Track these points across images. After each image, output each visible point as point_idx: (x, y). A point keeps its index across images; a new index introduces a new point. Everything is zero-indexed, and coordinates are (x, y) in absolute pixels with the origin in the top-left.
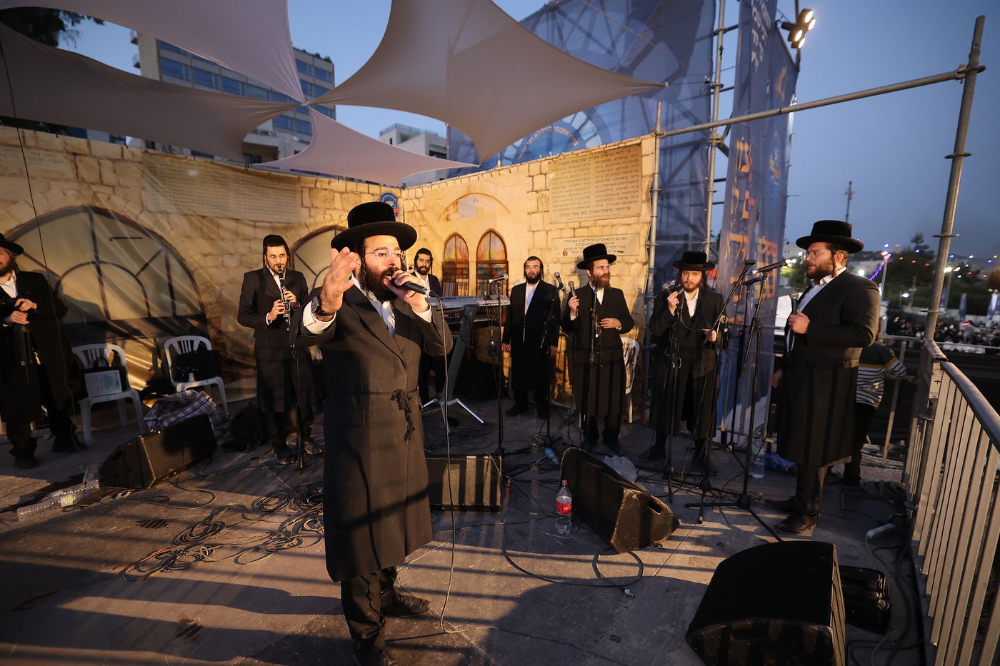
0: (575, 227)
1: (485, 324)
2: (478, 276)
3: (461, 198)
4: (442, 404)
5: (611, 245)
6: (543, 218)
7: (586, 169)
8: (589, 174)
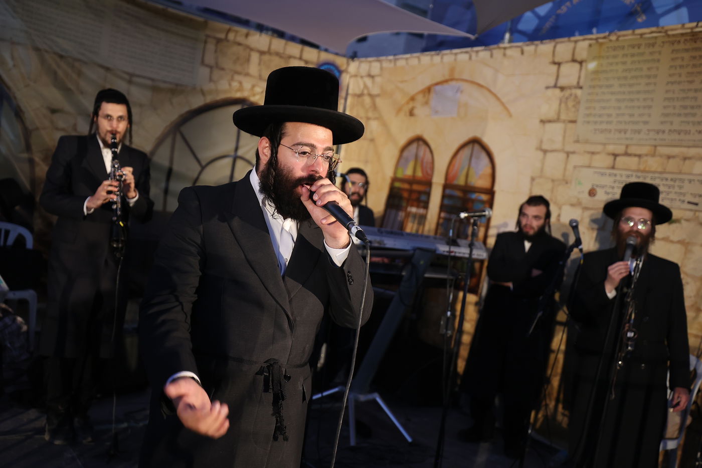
0: (617, 152)
1: (441, 283)
2: (443, 208)
3: (437, 84)
5: (677, 189)
6: (565, 132)
7: (653, 60)
8: (657, 69)
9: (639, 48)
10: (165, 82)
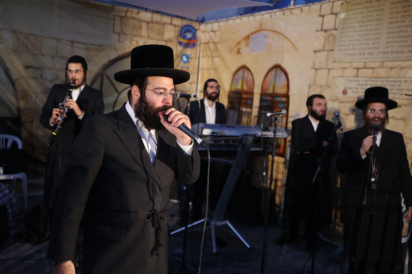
0: (359, 66)
3: (252, 33)
4: (212, 223)
5: (397, 87)
6: (327, 57)
7: (380, 10)
8: (383, 15)
9: (371, 3)
10: (93, 45)
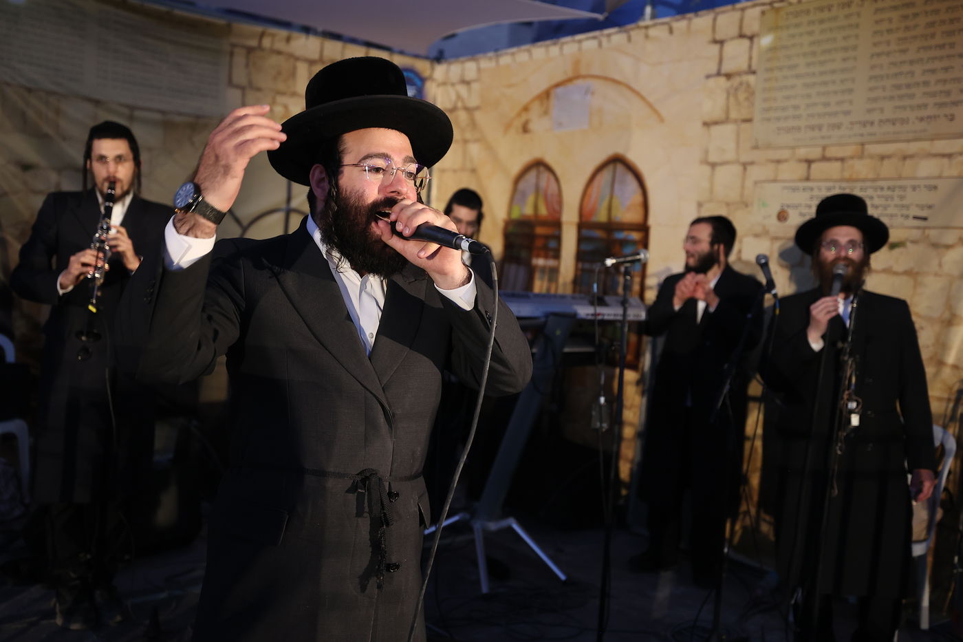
0: (811, 157)
2: (580, 256)
3: (557, 85)
4: (477, 525)
5: (897, 201)
6: (738, 136)
7: (850, 26)
8: (857, 37)
9: (829, 10)
10: (180, 114)
